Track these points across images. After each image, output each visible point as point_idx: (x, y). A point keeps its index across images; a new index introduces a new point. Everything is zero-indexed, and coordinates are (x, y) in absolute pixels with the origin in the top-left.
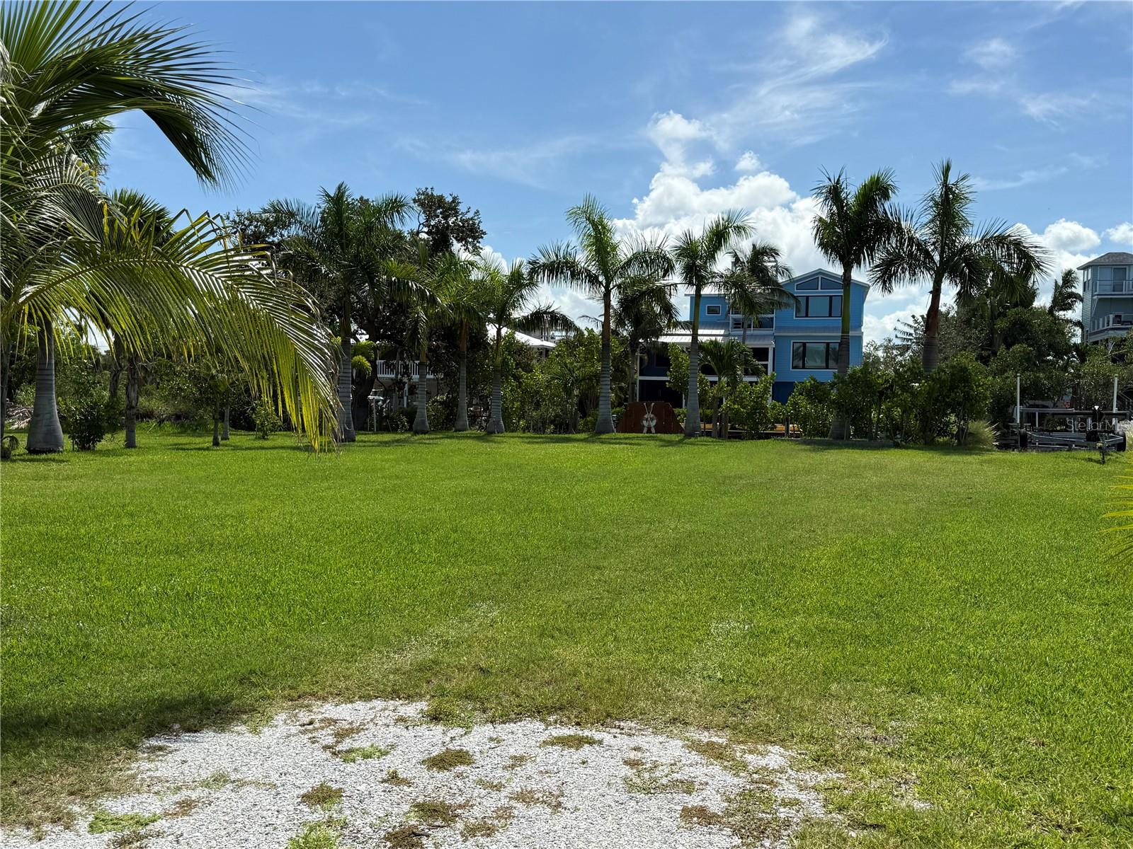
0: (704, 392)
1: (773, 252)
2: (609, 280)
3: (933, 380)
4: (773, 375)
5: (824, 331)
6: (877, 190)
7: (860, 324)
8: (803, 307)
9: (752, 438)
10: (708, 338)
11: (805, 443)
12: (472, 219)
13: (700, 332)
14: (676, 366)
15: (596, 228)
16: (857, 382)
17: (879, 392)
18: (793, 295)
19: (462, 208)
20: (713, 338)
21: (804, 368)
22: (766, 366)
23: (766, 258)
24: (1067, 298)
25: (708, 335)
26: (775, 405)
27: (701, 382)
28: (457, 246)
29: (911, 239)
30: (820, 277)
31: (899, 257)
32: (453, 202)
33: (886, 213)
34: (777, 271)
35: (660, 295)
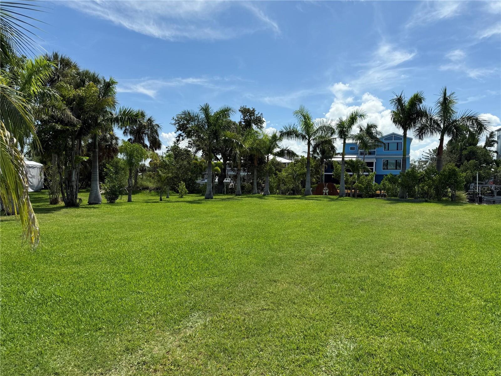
0: (347, 179)
1: (375, 126)
2: (310, 137)
3: (441, 175)
4: (375, 173)
5: (395, 155)
6: (417, 99)
7: (409, 153)
8: (387, 147)
9: (366, 197)
10: (349, 159)
11: (388, 200)
12: (260, 116)
13: (345, 156)
14: (336, 169)
15: (305, 118)
16: (410, 175)
17: (419, 179)
18: (383, 142)
19: (256, 113)
20: (351, 159)
21: (387, 169)
22: (372, 169)
23: (372, 129)
24: (491, 142)
25: (348, 158)
26: (375, 184)
27: (346, 176)
28: (254, 127)
29: (431, 119)
30: (393, 135)
31: (426, 126)
32: (253, 110)
33: (421, 109)
34: (377, 133)
35: (329, 142)
